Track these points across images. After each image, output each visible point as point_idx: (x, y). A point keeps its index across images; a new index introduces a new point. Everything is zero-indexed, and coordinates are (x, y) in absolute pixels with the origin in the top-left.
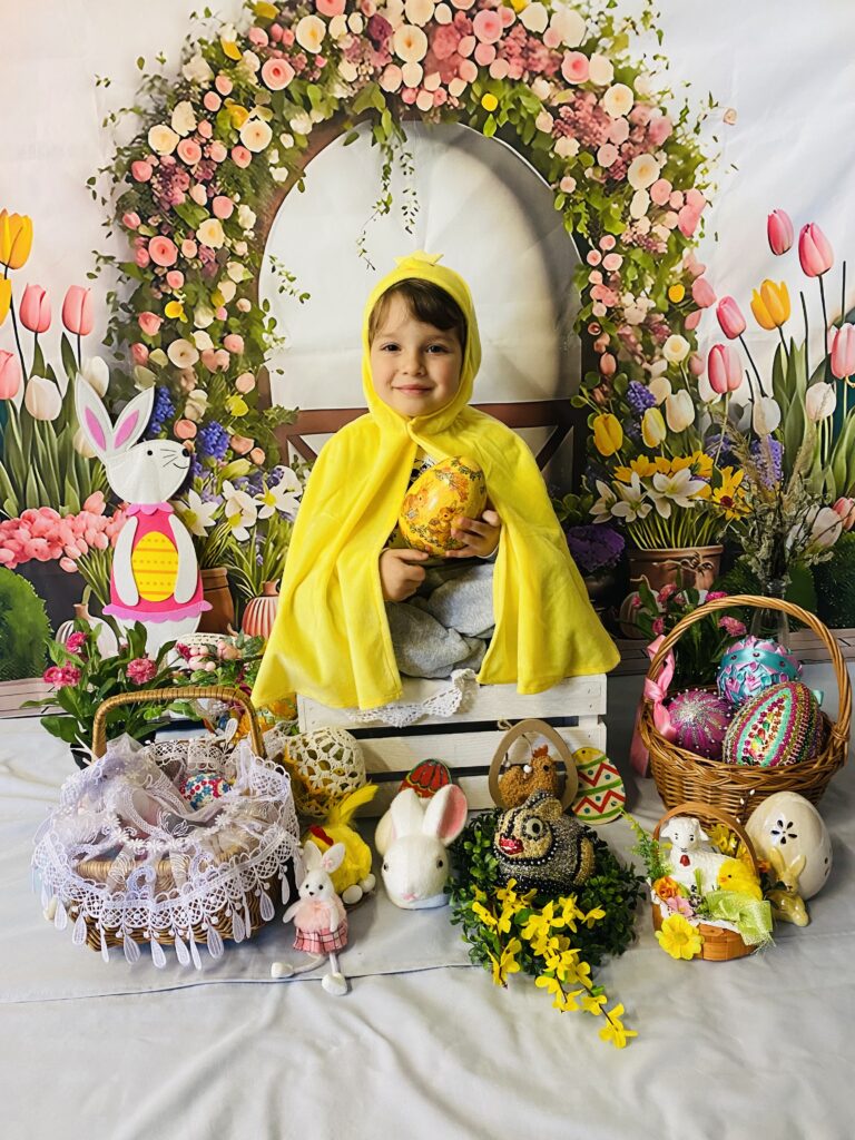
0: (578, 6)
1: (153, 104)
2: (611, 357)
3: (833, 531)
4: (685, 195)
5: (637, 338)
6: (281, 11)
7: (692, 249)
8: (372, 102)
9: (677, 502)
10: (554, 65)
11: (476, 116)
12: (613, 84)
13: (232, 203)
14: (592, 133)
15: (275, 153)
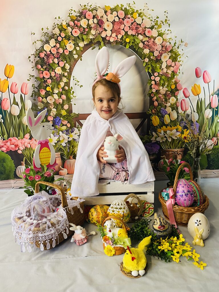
0: (150, 18)
1: (45, 39)
2: (157, 102)
3: (211, 146)
4: (175, 63)
5: (163, 97)
6: (77, 18)
7: (177, 76)
8: (99, 40)
9: (173, 138)
10: (143, 32)
11: (124, 43)
12: (158, 36)
13: (64, 63)
14: (152, 48)
15: (75, 51)
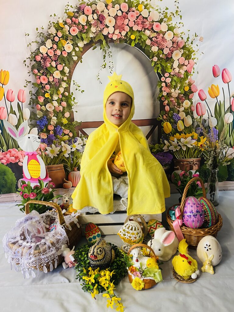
0: (157, 10)
1: (41, 40)
2: (168, 107)
3: (231, 155)
4: (189, 61)
5: (175, 101)
6: (75, 14)
7: (191, 76)
8: (100, 38)
9: (188, 146)
10: (151, 26)
11: (129, 41)
12: (168, 31)
13: (62, 66)
14: (162, 45)
15: (74, 52)
